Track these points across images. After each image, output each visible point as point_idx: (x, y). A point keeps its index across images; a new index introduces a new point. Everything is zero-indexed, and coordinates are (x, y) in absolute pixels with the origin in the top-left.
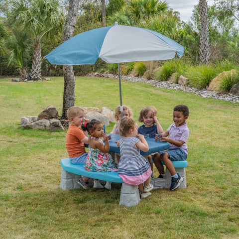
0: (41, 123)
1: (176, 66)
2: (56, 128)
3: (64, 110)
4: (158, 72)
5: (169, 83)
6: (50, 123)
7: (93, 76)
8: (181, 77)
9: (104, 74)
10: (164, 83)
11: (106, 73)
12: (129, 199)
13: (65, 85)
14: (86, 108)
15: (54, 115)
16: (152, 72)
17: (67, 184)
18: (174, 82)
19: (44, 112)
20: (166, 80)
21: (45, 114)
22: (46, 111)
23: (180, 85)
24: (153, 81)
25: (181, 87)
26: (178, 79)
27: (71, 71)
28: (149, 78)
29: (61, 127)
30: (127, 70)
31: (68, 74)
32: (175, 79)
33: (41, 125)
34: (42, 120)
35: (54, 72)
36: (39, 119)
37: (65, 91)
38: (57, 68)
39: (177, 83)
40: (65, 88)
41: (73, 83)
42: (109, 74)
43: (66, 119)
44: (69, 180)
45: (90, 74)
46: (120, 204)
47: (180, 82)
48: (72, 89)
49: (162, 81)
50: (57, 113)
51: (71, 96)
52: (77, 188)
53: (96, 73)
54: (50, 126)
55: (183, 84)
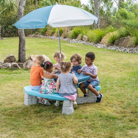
0: (6, 65)
1: (81, 30)
2: (15, 68)
3: (19, 57)
4: (70, 34)
5: (77, 40)
6: (12, 65)
7: (31, 37)
8: (84, 36)
9: (38, 35)
10: (74, 40)
11: (39, 35)
12: (68, 110)
13: (20, 42)
14: (32, 56)
15: (13, 60)
16: (67, 34)
17: (29, 101)
18: (80, 39)
19: (7, 58)
20: (75, 38)
21: (8, 59)
22: (9, 58)
23: (84, 41)
24: (67, 39)
25: (84, 42)
26: (82, 37)
27: (23, 33)
28: (65, 37)
29: (18, 67)
30: (51, 33)
31: (22, 35)
32: (81, 38)
33: (6, 66)
34: (7, 63)
35: (8, 35)
36: (4, 63)
37: (20, 46)
38: (10, 32)
39: (82, 40)
40: (20, 44)
41: (24, 41)
42: (41, 36)
43: (21, 62)
44: (30, 99)
45: (29, 36)
46: (62, 113)
47: (83, 39)
48: (24, 44)
49: (73, 39)
50: (15, 59)
51: (23, 48)
52: (34, 104)
53: (33, 35)
54: (12, 67)
55: (85, 41)
